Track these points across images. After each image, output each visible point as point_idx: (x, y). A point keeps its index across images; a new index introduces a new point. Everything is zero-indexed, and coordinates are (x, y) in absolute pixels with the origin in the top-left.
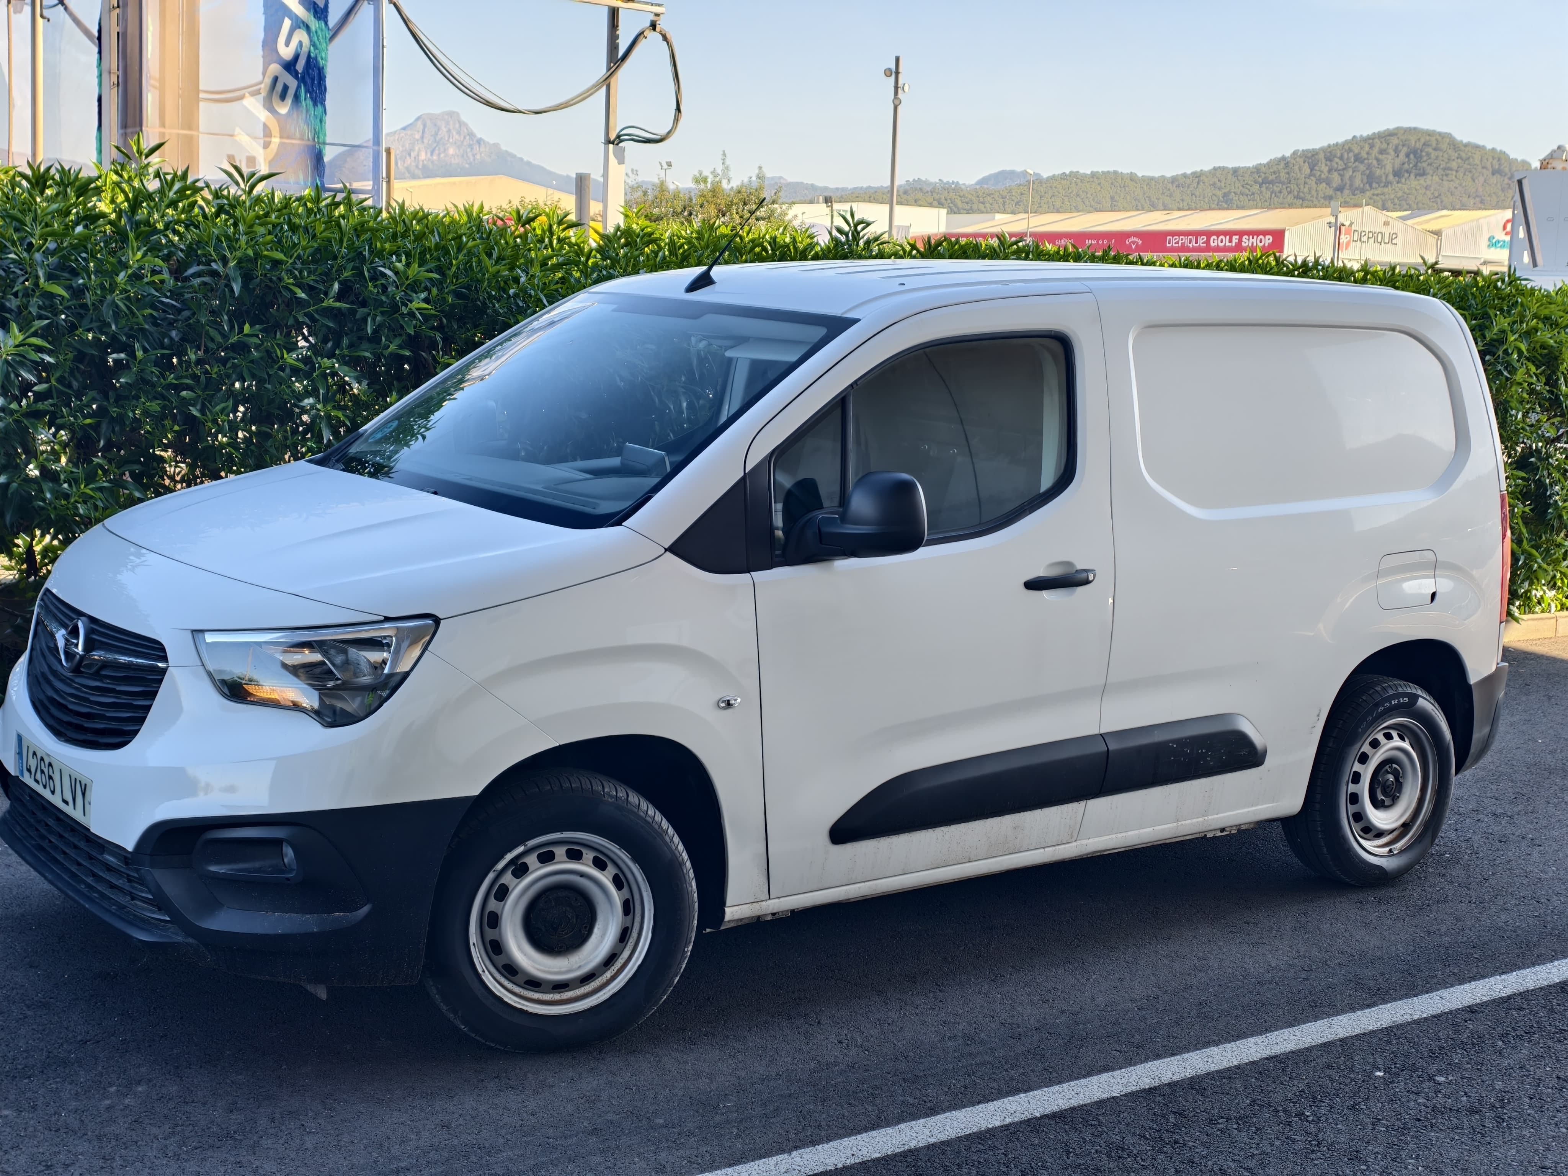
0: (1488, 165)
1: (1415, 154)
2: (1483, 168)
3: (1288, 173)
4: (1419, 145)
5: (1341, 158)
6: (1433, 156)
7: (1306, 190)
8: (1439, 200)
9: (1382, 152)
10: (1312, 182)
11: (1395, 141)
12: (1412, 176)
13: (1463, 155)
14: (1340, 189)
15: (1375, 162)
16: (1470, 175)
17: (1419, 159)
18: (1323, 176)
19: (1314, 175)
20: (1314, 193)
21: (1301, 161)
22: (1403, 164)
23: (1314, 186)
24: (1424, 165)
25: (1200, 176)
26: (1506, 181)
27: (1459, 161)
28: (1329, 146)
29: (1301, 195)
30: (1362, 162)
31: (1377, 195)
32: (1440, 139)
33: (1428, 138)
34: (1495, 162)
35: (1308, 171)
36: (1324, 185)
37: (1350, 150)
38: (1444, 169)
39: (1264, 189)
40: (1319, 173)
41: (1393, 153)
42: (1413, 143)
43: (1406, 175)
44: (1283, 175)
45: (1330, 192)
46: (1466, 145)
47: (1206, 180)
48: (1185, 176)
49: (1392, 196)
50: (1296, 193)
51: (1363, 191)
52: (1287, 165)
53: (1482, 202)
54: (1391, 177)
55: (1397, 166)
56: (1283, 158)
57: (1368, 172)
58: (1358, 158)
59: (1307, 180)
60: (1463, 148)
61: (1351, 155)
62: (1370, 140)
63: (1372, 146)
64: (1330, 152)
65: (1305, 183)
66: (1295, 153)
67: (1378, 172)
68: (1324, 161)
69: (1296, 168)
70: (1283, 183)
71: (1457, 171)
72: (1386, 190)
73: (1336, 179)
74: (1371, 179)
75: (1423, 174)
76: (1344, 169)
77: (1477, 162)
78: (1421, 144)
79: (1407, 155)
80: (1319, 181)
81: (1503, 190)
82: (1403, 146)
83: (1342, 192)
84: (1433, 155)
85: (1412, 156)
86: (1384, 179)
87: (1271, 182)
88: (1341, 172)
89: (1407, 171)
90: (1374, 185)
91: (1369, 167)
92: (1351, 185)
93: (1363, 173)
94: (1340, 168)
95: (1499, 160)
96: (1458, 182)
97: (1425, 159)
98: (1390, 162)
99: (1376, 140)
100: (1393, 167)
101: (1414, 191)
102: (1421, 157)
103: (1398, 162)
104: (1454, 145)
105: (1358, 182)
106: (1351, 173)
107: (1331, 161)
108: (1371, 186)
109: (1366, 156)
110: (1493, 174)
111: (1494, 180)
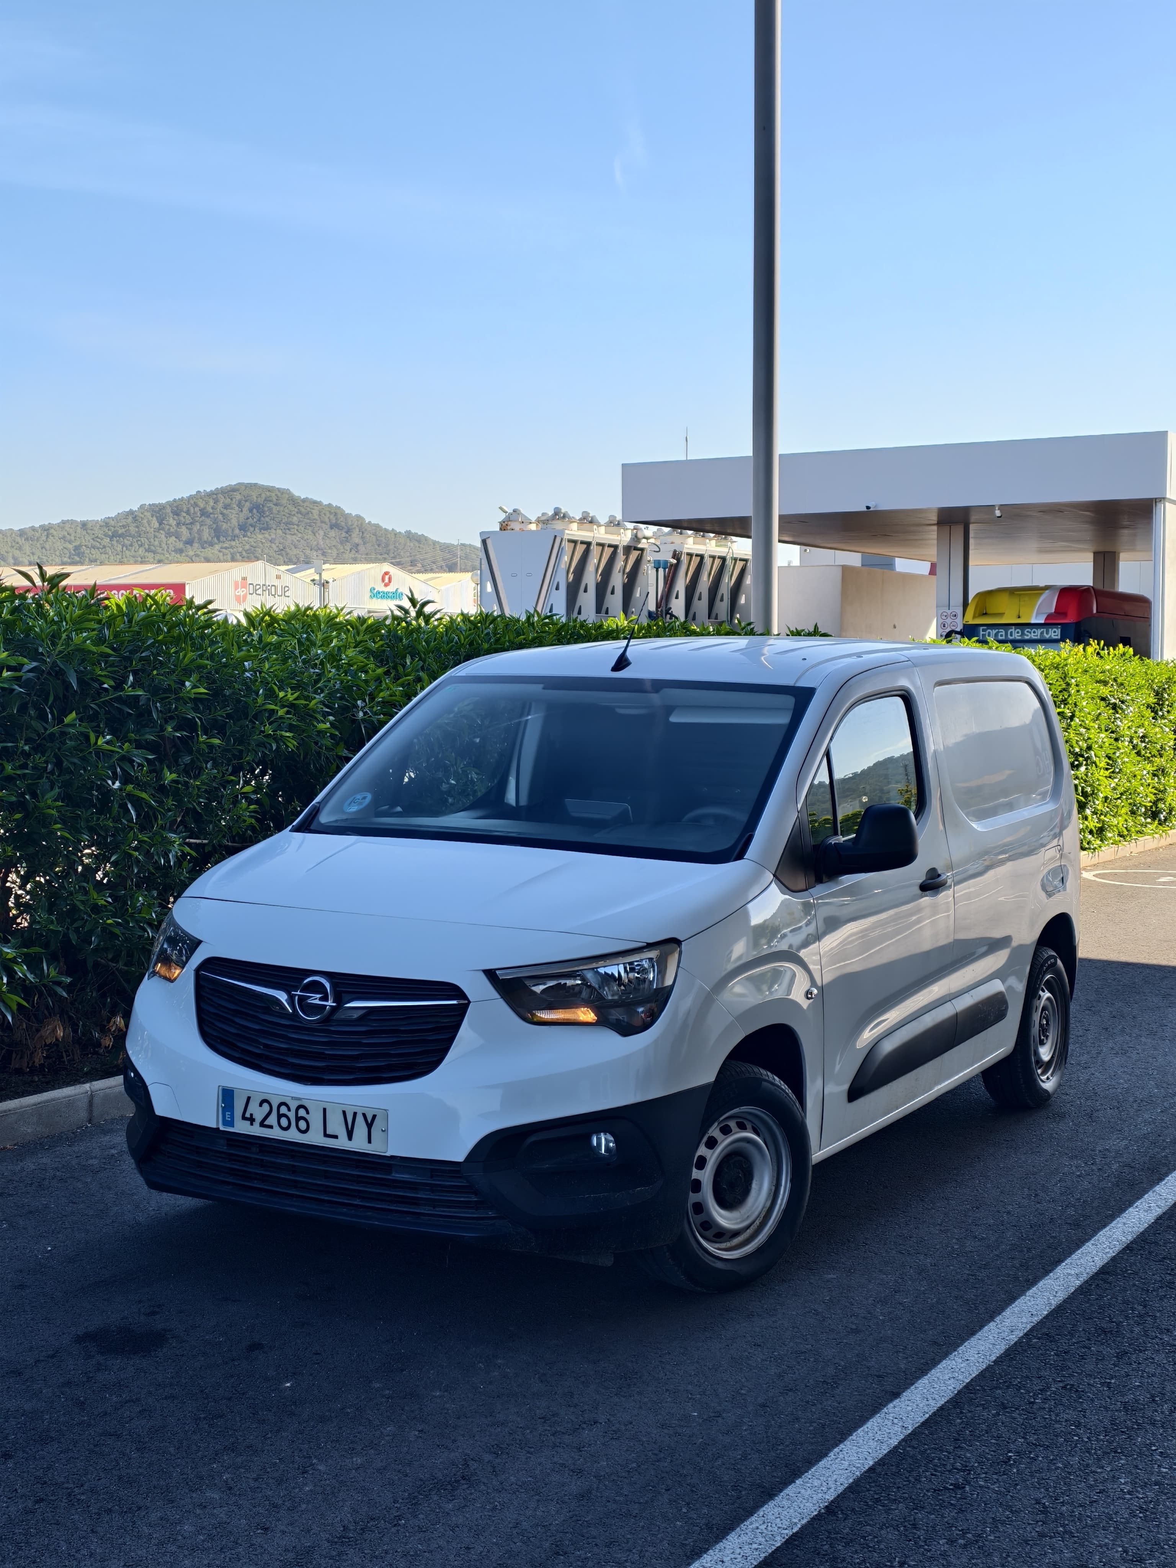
0: (327, 520)
1: (258, 508)
2: (322, 522)
3: (137, 527)
4: (261, 501)
5: (188, 513)
6: (274, 511)
7: (156, 543)
8: (283, 552)
9: (226, 507)
10: (162, 535)
11: (238, 497)
12: (257, 530)
13: (303, 510)
14: (190, 542)
16: (311, 529)
17: (261, 513)
18: (172, 530)
19: (163, 529)
20: (164, 545)
21: (148, 514)
22: (248, 519)
23: (164, 539)
24: (267, 519)
26: (344, 535)
27: (300, 516)
28: (175, 500)
29: (152, 548)
30: (208, 516)
31: (226, 548)
32: (279, 494)
33: (268, 493)
34: (332, 517)
35: (157, 525)
36: (173, 538)
37: (196, 505)
38: (286, 524)
39: (114, 543)
40: (168, 527)
41: (237, 508)
42: (255, 498)
43: (252, 529)
44: (133, 529)
45: (180, 545)
46: (305, 500)
47: (55, 533)
49: (240, 549)
50: (147, 546)
51: (211, 544)
52: (135, 519)
54: (237, 531)
55: (242, 520)
56: (131, 512)
57: (214, 526)
58: (204, 513)
59: (157, 534)
60: (301, 503)
61: (197, 509)
62: (213, 495)
63: (216, 501)
64: (177, 507)
65: (155, 536)
66: (142, 506)
67: (225, 526)
68: (171, 515)
69: (145, 521)
70: (133, 537)
71: (298, 525)
72: (233, 543)
73: (184, 533)
74: (218, 533)
75: (267, 528)
76: (191, 523)
77: (317, 517)
78: (263, 500)
79: (251, 510)
80: (169, 534)
81: (342, 543)
82: (246, 501)
83: (192, 545)
84: (275, 509)
85: (255, 511)
86: (230, 533)
87: (120, 536)
88: (189, 526)
89: (252, 525)
90: (222, 539)
91: (215, 521)
92: (200, 539)
93: (210, 527)
94: (188, 522)
95: (336, 514)
96: (300, 535)
97: (267, 513)
98: (235, 518)
99: (220, 495)
100: (238, 521)
101: (260, 545)
102: (263, 512)
103: (242, 516)
104: (294, 501)
105: (206, 535)
106: (198, 527)
107: (178, 515)
108: (218, 539)
109: (211, 511)
110: (332, 528)
111: (332, 533)
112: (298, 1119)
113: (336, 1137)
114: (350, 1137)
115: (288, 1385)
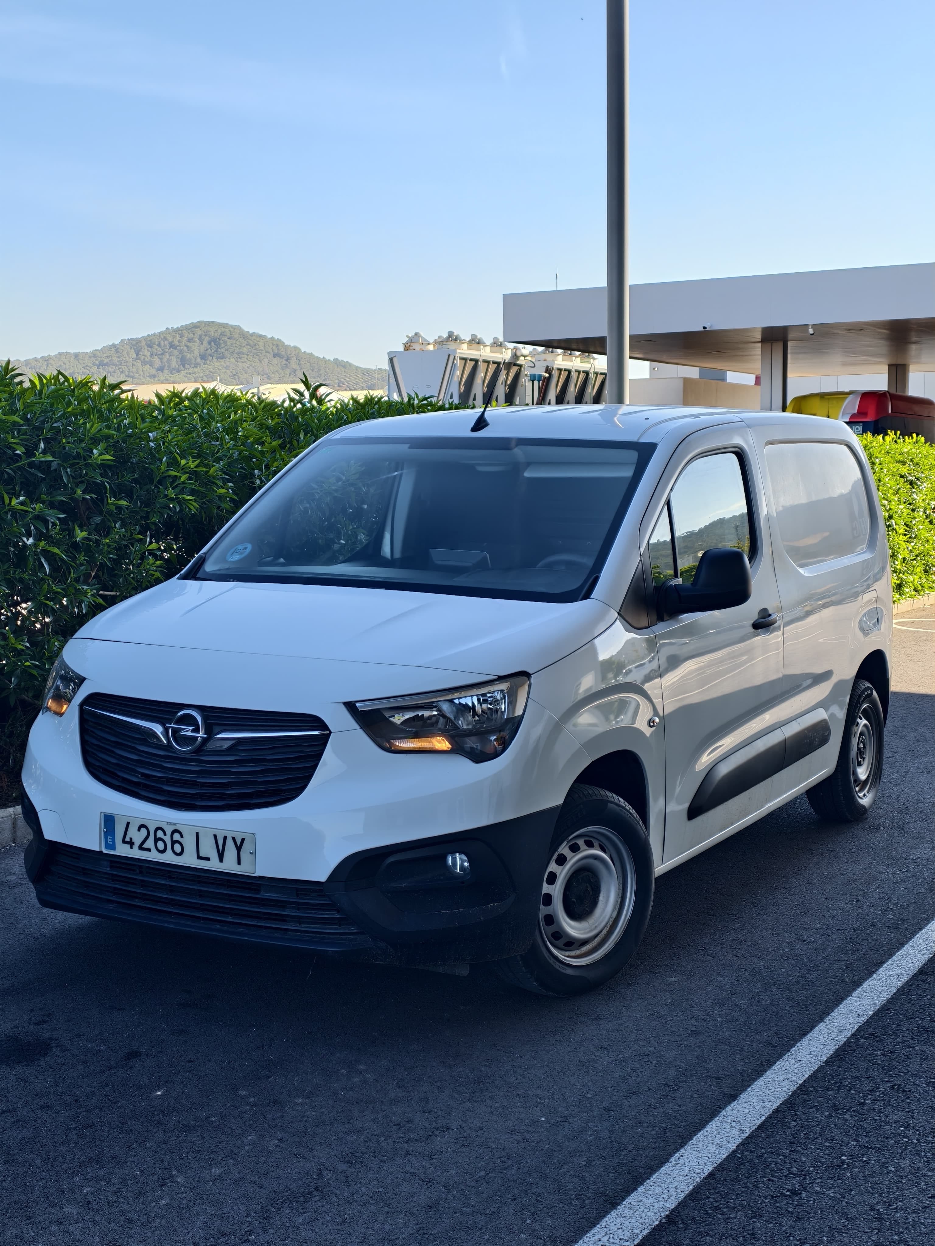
0: (270, 350)
2: (267, 352)
4: (217, 335)
5: (159, 345)
6: (229, 343)
7: (134, 370)
8: (236, 377)
10: (139, 363)
11: (199, 332)
12: (215, 359)
13: (251, 342)
14: (161, 369)
15: (185, 348)
16: (257, 357)
17: (218, 345)
18: (146, 359)
20: (141, 372)
22: (207, 350)
23: (140, 367)
24: (223, 350)
25: (48, 360)
29: (131, 374)
30: (176, 348)
31: (190, 374)
32: (232, 330)
33: (223, 329)
35: (134, 356)
37: (165, 339)
38: (238, 353)
39: (101, 370)
40: (143, 357)
41: (198, 341)
42: (213, 334)
43: (210, 358)
45: (153, 372)
46: (253, 335)
47: (53, 363)
48: (36, 359)
50: (127, 373)
51: (179, 371)
53: (268, 378)
55: (202, 351)
57: (181, 356)
58: (172, 346)
60: (250, 337)
61: (166, 342)
62: (179, 331)
63: (182, 336)
65: (133, 365)
66: (122, 341)
67: (189, 356)
68: (146, 347)
70: (116, 365)
72: (196, 370)
73: (157, 361)
74: (183, 362)
75: (223, 357)
77: (262, 348)
78: (219, 334)
79: (209, 343)
80: (144, 363)
81: (282, 369)
82: (206, 335)
83: (162, 372)
84: (229, 342)
86: (193, 361)
87: (105, 365)
88: (161, 356)
89: (210, 355)
92: (169, 367)
93: (177, 357)
94: (159, 353)
96: (249, 363)
97: (223, 345)
101: (218, 370)
102: (220, 344)
103: (202, 348)
104: (244, 335)
105: (174, 364)
106: (168, 357)
107: (151, 347)
108: (184, 366)
109: (178, 344)
110: (274, 357)
111: (275, 361)
112: (173, 842)
113: (208, 859)
114: (221, 859)
115: (159, 1093)
